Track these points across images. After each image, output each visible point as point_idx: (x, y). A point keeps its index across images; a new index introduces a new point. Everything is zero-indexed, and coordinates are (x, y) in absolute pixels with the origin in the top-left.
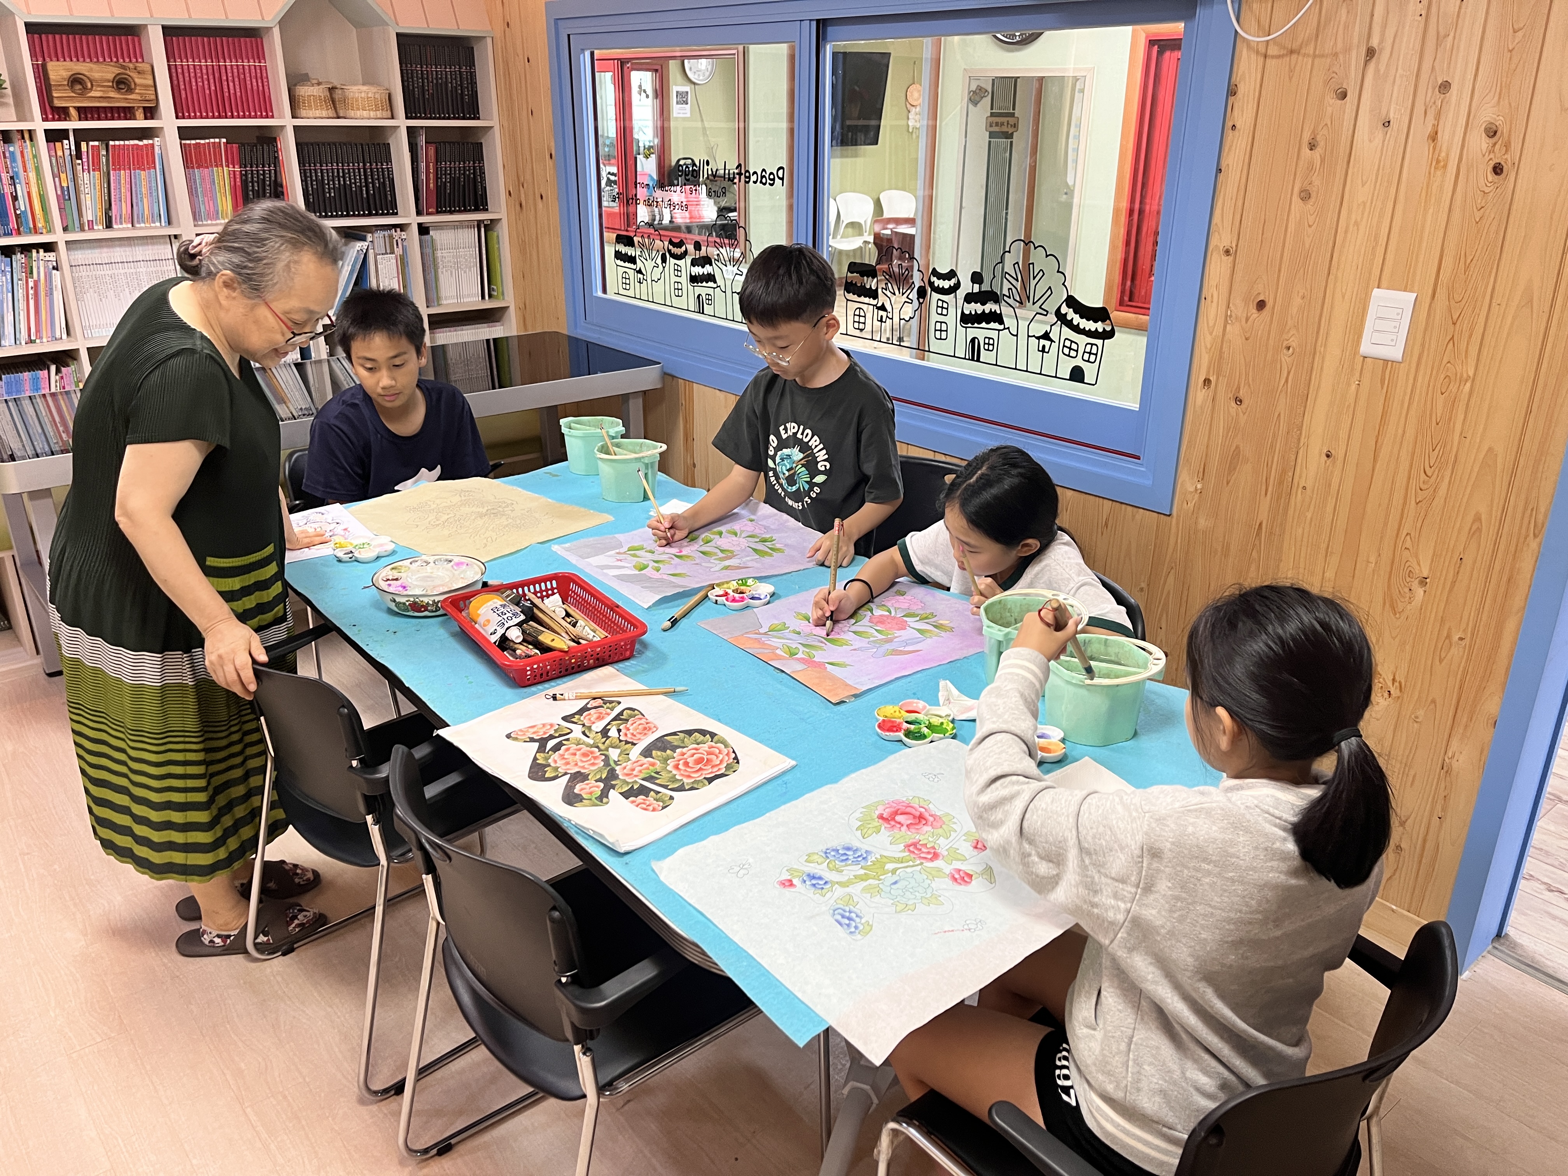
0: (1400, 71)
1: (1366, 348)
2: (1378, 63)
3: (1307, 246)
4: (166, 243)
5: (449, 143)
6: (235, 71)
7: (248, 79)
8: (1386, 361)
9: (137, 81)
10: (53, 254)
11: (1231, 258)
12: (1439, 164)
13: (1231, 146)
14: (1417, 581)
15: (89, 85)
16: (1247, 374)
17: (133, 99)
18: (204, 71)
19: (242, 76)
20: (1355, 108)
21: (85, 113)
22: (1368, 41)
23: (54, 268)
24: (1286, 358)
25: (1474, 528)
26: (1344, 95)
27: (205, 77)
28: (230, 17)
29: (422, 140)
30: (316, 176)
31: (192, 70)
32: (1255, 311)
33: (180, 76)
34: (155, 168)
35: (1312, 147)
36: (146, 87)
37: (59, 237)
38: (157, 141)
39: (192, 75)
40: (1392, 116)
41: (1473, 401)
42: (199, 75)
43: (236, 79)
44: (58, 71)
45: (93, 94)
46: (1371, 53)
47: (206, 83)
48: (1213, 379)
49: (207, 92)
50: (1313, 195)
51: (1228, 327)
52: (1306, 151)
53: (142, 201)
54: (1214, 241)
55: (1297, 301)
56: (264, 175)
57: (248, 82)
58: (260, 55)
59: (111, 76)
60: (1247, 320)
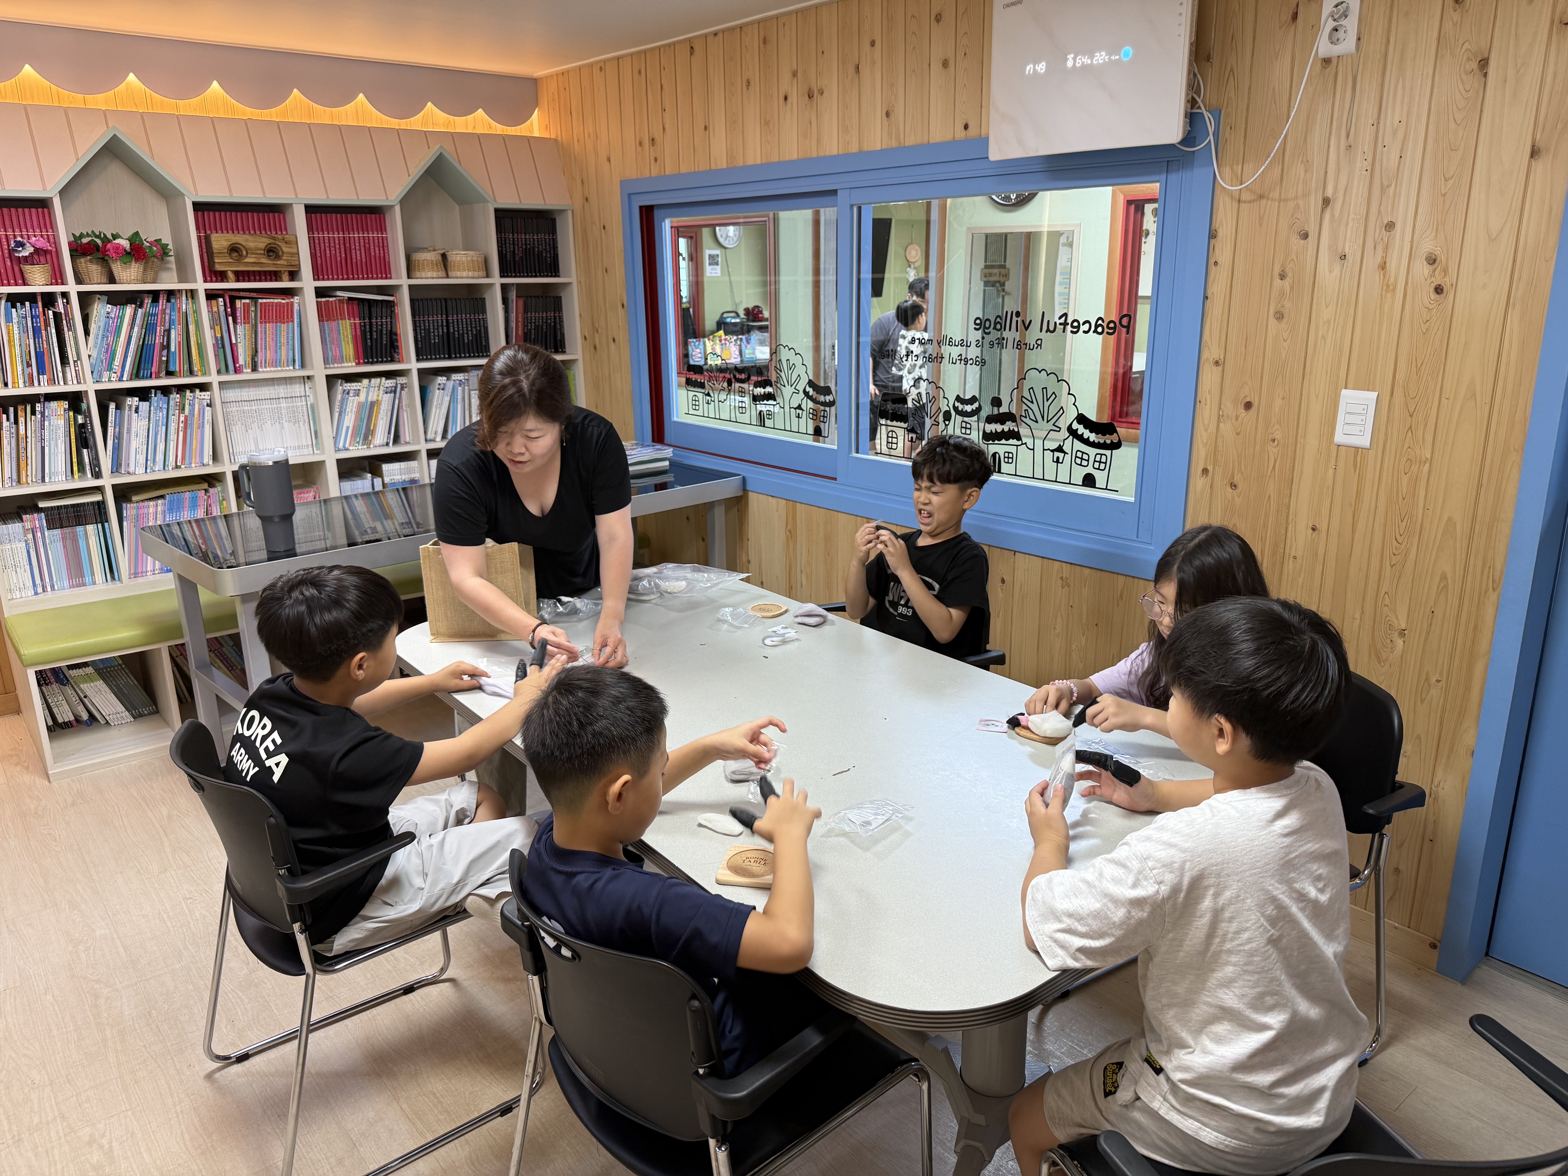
0: (1352, 216)
1: (1339, 438)
2: (1332, 210)
3: (1284, 356)
4: (300, 383)
5: (535, 297)
6: (362, 241)
7: (372, 247)
8: (1357, 448)
9: (285, 249)
10: (208, 393)
11: (1220, 368)
12: (1388, 288)
13: (1214, 279)
14: (1396, 633)
15: (244, 253)
16: (1240, 464)
17: (280, 264)
18: (337, 242)
19: (367, 246)
20: (1316, 246)
21: (240, 276)
22: (1324, 193)
23: (208, 405)
24: (1272, 450)
25: (1442, 585)
26: (1305, 236)
27: (337, 246)
28: (361, 198)
29: (513, 295)
30: (425, 326)
31: (327, 241)
32: (1243, 411)
33: (317, 246)
34: (293, 321)
35: (1282, 277)
36: (292, 254)
37: (214, 378)
38: (296, 300)
39: (327, 245)
40: (1347, 251)
41: (1432, 478)
42: (332, 245)
43: (363, 248)
44: (220, 241)
45: (246, 260)
46: (1326, 202)
47: (338, 251)
48: (1210, 468)
49: (339, 259)
50: (1286, 315)
51: (1221, 425)
52: (1277, 282)
53: (280, 348)
54: (1205, 355)
55: (1278, 402)
56: (382, 325)
57: (372, 251)
58: (382, 228)
59: (263, 246)
60: (1237, 418)
